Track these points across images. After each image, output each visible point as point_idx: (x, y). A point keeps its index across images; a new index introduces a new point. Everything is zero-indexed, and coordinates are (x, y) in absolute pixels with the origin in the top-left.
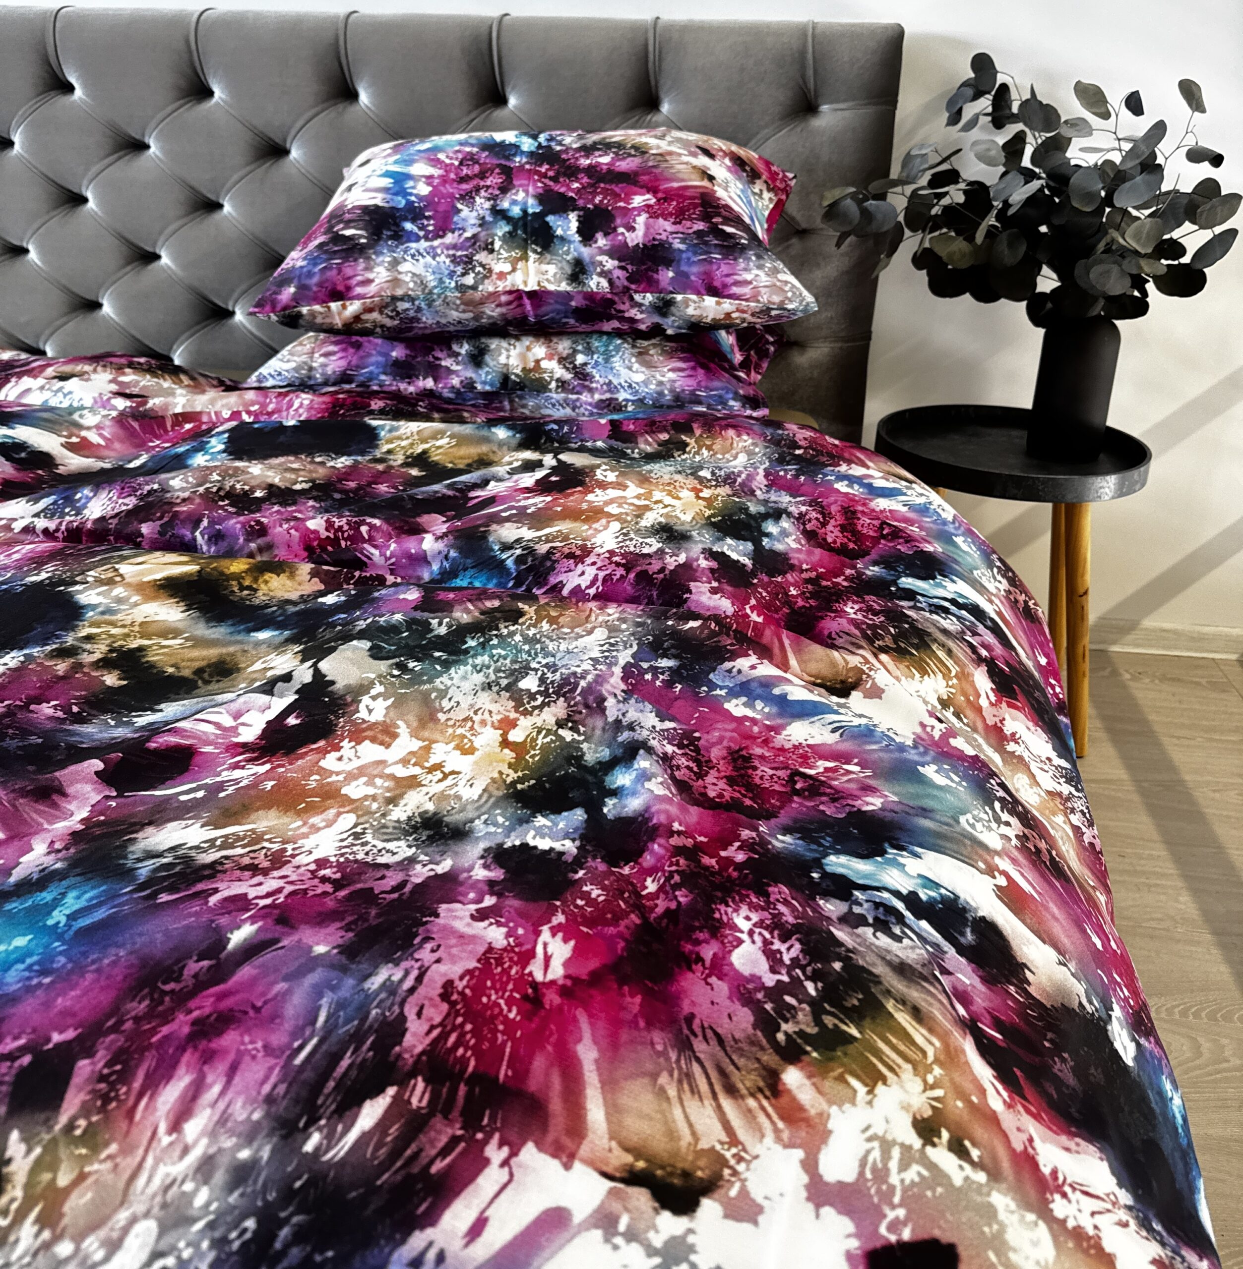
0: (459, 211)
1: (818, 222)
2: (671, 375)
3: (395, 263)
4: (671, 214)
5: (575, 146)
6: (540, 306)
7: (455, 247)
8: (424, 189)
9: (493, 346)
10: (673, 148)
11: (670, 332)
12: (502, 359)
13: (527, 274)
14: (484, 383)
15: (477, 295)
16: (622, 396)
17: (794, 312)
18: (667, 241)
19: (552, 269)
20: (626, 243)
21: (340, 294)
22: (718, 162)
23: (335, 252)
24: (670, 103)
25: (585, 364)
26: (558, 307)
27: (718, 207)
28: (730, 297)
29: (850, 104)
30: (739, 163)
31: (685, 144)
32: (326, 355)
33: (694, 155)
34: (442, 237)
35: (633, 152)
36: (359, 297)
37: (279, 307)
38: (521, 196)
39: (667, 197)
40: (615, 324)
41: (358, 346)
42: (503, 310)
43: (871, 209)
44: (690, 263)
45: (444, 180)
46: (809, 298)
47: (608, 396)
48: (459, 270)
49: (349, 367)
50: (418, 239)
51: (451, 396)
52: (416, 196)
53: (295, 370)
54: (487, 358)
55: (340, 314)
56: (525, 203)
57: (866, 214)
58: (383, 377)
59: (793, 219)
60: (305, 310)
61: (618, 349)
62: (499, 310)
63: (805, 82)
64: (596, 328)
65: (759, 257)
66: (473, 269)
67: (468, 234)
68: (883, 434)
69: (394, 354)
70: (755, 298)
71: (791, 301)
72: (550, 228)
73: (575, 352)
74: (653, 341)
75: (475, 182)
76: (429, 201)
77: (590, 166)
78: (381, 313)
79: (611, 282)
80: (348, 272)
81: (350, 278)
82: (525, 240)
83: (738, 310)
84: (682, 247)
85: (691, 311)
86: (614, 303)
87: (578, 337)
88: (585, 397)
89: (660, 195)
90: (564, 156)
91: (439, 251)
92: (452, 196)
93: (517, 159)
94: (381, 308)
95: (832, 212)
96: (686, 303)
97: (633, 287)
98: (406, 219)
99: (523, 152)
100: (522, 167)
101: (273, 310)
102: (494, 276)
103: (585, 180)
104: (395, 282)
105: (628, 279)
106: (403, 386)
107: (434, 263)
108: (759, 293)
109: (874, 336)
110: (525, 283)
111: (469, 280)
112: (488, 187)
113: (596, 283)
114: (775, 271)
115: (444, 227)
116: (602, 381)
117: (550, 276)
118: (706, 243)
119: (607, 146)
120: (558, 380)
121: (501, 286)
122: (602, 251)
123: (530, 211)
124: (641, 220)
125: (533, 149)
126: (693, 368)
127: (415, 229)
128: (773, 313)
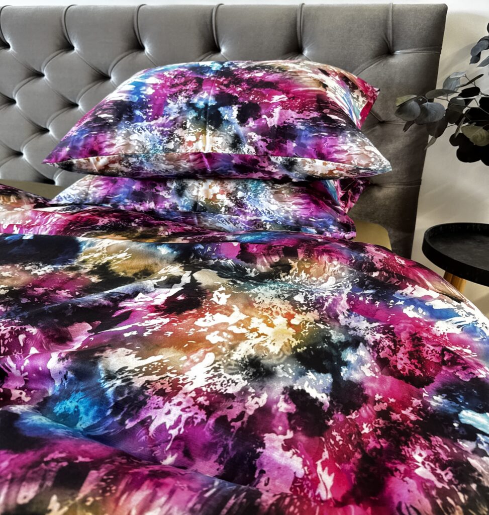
0: (168, 104)
1: (393, 117)
2: (294, 207)
3: (128, 134)
4: (296, 107)
5: (243, 67)
6: (214, 163)
7: (163, 125)
8: (150, 91)
9: (190, 185)
10: (303, 69)
11: (294, 180)
12: (195, 193)
13: (205, 142)
14: (183, 206)
15: (175, 155)
16: (264, 218)
17: (375, 171)
18: (293, 124)
19: (220, 140)
20: (267, 125)
21: (95, 152)
22: (331, 78)
23: (94, 127)
24: (309, 50)
25: (243, 198)
26: (225, 163)
27: (327, 103)
28: (332, 160)
29: (413, 50)
30: (345, 80)
31: (311, 67)
32: (96, 186)
33: (316, 73)
34: (156, 119)
35: (278, 71)
36: (107, 154)
37: (59, 159)
38: (205, 95)
39: (294, 97)
40: (261, 175)
41: (115, 182)
42: (192, 164)
43: (428, 108)
44: (307, 138)
45: (163, 86)
46: (386, 162)
47: (255, 218)
48: (165, 139)
49: (108, 194)
50: (142, 120)
51: (164, 213)
52: (145, 95)
53: (79, 195)
54: (186, 192)
55: (95, 164)
56: (207, 100)
57: (425, 111)
58: (126, 201)
59: (377, 115)
60: (75, 161)
61: (263, 189)
62: (188, 164)
63: (387, 38)
64: (248, 176)
65: (353, 135)
66: (173, 139)
67: (172, 118)
68: (427, 240)
69: (134, 187)
70: (349, 161)
71: (373, 163)
72: (221, 115)
73: (237, 190)
74: (285, 185)
75: (180, 87)
76: (151, 98)
77: (250, 78)
78: (120, 164)
79: (256, 149)
80: (101, 139)
81: (102, 143)
82: (205, 122)
83: (337, 169)
84: (302, 127)
85: (307, 168)
86: (258, 162)
87: (240, 181)
88: (241, 218)
89: (291, 95)
90: (236, 73)
91: (154, 128)
92: (165, 95)
93: (208, 74)
94: (120, 161)
95: (402, 109)
96: (304, 163)
97: (270, 152)
98: (137, 108)
99: (212, 71)
100: (209, 78)
101: (56, 162)
102: (186, 144)
103: (245, 86)
104: (128, 146)
105: (267, 147)
106: (137, 206)
107: (150, 135)
108: (352, 158)
109: (422, 182)
110: (204, 148)
111: (171, 146)
112: (187, 90)
114: (363, 144)
115: (158, 114)
116: (252, 208)
117: (219, 144)
118: (318, 125)
119: (263, 67)
120: (226, 207)
121: (190, 150)
122: (252, 130)
123: (210, 104)
124: (277, 111)
125: (218, 69)
126: (308, 204)
128: (361, 171)
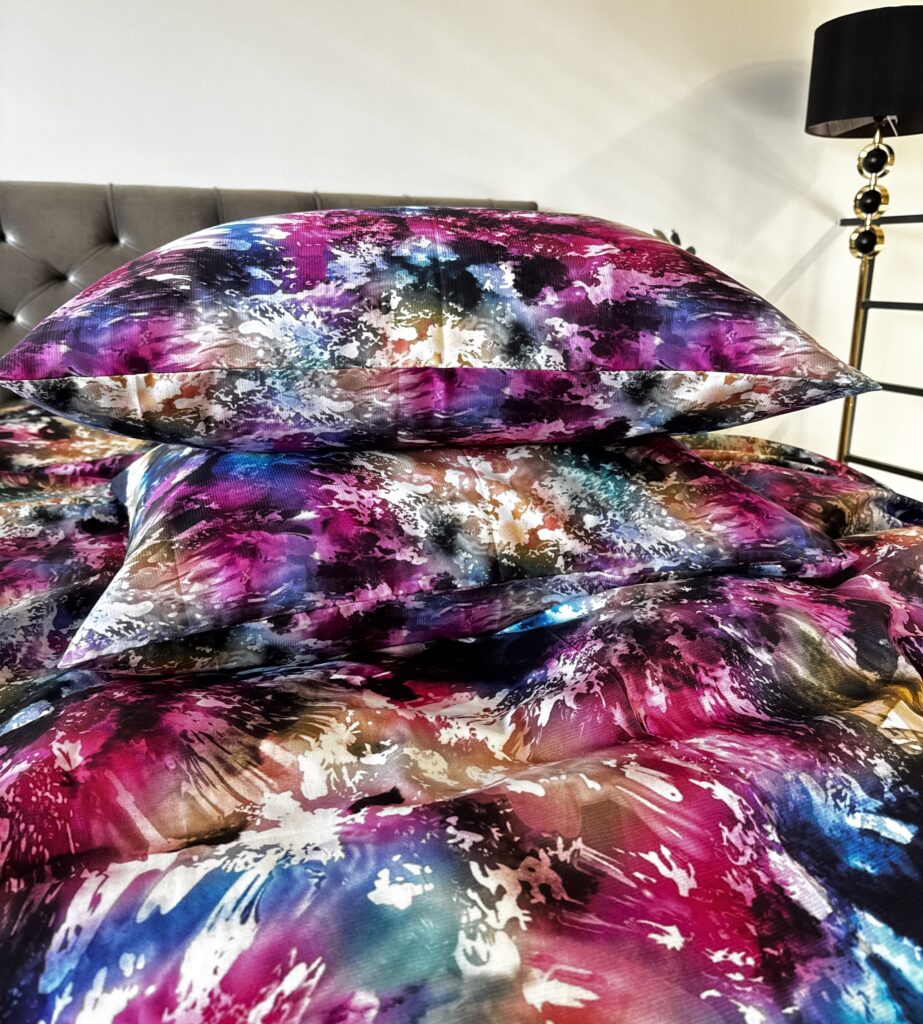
3: (235, 320)
4: (647, 267)
6: (458, 395)
7: (328, 302)
8: (278, 234)
11: (634, 431)
13: (440, 342)
15: (365, 373)
18: (647, 296)
19: (479, 337)
20: (588, 301)
21: (140, 361)
23: (139, 302)
28: (748, 370)
34: (309, 288)
37: (40, 373)
38: (425, 243)
39: (630, 248)
40: (559, 425)
42: (400, 399)
44: (686, 324)
45: (307, 227)
48: (337, 335)
50: (272, 289)
52: (267, 240)
55: (141, 394)
56: (434, 251)
60: (82, 382)
62: (393, 398)
66: (358, 335)
67: (350, 286)
70: (788, 369)
72: (475, 280)
75: (354, 229)
76: (288, 246)
77: (514, 220)
78: (209, 396)
79: (566, 356)
80: (159, 330)
81: (160, 339)
82: (439, 296)
83: (753, 389)
84: (671, 303)
85: (684, 396)
86: (569, 385)
89: (623, 246)
91: (305, 307)
92: (323, 242)
93: (408, 213)
94: (211, 388)
96: (678, 383)
97: (601, 361)
98: (252, 265)
100: (418, 218)
102: (390, 346)
104: (233, 347)
105: (593, 350)
107: (297, 324)
108: (794, 362)
110: (439, 357)
111: (351, 350)
112: (374, 234)
113: (544, 358)
115: (313, 275)
117: (476, 347)
118: (705, 298)
121: (402, 360)
122: (552, 312)
123: (443, 259)
124: (605, 272)
127: (268, 277)
